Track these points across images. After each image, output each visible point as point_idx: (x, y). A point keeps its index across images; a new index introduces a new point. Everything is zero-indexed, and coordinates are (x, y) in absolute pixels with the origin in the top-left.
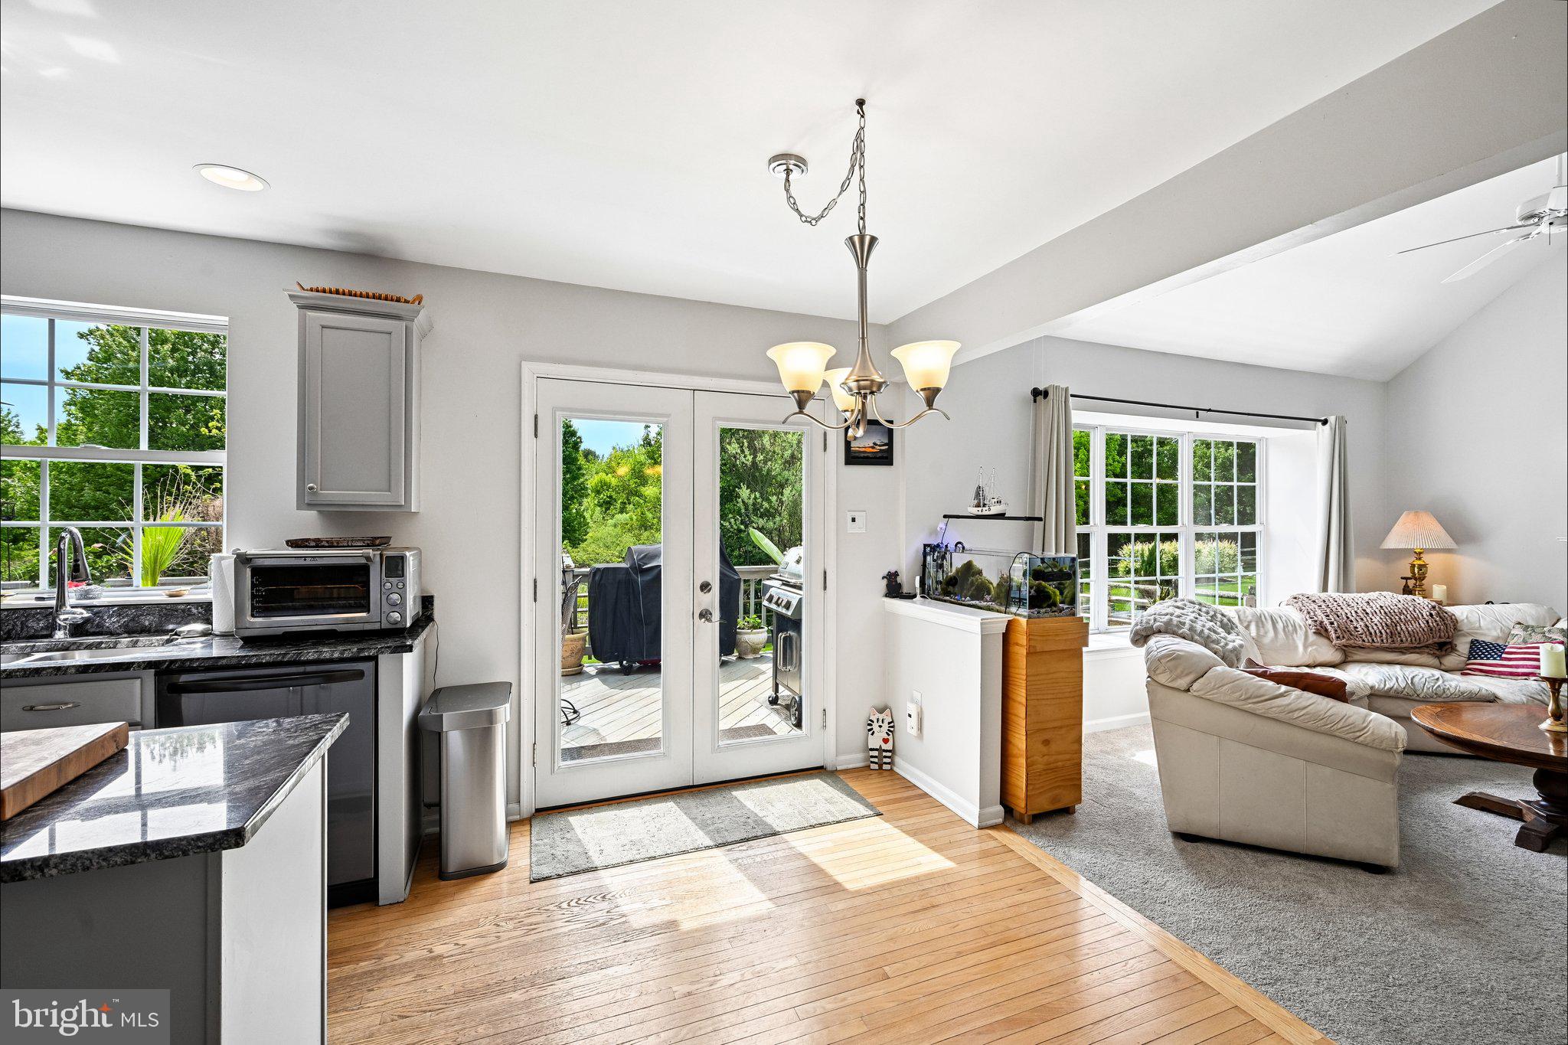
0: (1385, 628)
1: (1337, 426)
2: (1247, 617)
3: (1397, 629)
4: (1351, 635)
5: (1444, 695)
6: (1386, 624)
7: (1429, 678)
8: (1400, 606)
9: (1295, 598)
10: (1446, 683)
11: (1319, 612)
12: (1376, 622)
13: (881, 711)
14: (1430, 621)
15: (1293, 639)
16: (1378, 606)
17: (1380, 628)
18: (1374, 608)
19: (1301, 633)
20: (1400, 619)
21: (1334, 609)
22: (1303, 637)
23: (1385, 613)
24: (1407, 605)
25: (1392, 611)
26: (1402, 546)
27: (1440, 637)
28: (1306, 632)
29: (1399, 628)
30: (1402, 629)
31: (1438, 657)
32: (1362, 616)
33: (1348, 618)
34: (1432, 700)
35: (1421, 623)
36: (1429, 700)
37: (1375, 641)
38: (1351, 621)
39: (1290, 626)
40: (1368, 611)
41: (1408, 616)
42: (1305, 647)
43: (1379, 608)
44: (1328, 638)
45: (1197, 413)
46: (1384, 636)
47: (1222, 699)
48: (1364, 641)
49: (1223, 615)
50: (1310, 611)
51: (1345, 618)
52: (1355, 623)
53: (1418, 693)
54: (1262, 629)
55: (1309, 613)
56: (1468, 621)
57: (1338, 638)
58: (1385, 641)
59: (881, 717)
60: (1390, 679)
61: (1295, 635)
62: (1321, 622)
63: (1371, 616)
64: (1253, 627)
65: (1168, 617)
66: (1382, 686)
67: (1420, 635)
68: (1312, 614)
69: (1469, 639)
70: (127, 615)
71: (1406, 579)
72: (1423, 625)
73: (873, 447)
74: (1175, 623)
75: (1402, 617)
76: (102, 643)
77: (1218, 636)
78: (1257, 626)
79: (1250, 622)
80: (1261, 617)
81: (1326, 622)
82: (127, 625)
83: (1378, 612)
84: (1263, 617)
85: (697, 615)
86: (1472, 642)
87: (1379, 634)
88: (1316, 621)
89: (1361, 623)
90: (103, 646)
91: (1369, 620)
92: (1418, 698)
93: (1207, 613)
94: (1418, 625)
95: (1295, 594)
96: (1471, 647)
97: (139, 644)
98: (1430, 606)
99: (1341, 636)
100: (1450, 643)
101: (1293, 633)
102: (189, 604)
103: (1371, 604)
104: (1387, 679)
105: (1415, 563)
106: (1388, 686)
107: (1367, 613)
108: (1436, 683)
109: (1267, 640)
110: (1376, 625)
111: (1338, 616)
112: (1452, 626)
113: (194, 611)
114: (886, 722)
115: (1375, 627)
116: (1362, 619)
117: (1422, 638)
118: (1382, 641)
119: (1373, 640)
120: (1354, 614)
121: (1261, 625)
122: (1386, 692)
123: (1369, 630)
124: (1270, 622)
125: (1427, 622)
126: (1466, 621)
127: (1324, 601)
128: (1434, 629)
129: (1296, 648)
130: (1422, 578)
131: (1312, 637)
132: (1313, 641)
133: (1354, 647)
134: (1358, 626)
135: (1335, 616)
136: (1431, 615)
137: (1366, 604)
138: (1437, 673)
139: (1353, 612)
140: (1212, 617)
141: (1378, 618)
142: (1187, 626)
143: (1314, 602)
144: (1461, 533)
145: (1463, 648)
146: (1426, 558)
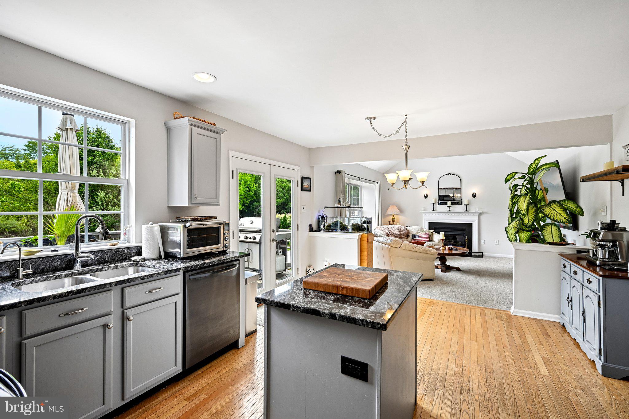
1: (380, 184)
6: (399, 232)
12: (397, 232)
13: (310, 267)
20: (401, 231)
23: (398, 229)
26: (390, 214)
27: (407, 234)
29: (401, 233)
43: (396, 228)
45: (360, 179)
47: (407, 249)
48: (396, 237)
51: (391, 231)
56: (411, 230)
58: (399, 236)
59: (310, 268)
63: (395, 230)
69: (411, 233)
70: (98, 256)
72: (404, 232)
73: (307, 186)
76: (103, 268)
81: (388, 233)
82: (98, 260)
85: (271, 241)
86: (412, 235)
89: (394, 232)
90: (103, 269)
97: (118, 267)
98: (403, 227)
100: (409, 235)
102: (124, 248)
103: (394, 228)
105: (393, 218)
112: (408, 231)
113: (126, 251)
114: (312, 270)
117: (405, 235)
128: (406, 232)
130: (394, 221)
136: (405, 229)
144: (401, 211)
145: (411, 236)
146: (395, 216)
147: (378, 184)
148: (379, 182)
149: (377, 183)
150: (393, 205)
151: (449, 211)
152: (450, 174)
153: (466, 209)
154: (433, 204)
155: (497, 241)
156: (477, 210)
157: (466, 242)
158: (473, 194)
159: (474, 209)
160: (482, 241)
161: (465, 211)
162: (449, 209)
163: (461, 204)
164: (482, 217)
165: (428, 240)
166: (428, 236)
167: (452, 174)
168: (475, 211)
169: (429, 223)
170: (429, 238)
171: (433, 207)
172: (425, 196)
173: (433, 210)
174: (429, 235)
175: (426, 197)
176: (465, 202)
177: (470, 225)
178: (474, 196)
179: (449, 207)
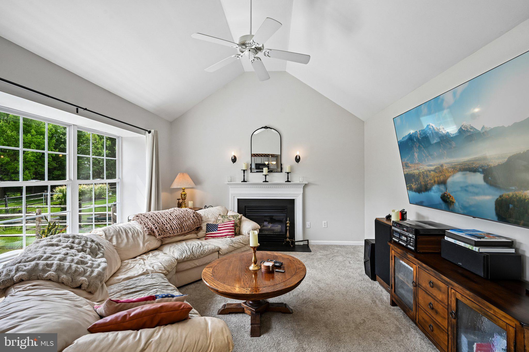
0: (178, 226)
1: (155, 135)
2: (110, 233)
3: (183, 225)
4: (165, 232)
5: (204, 254)
6: (179, 224)
7: (198, 246)
8: (183, 214)
9: (137, 216)
10: (204, 248)
11: (150, 223)
12: (175, 223)
14: (194, 219)
15: (137, 240)
16: (175, 215)
17: (177, 226)
18: (173, 217)
19: (141, 236)
20: (183, 220)
21: (156, 220)
22: (142, 238)
23: (178, 218)
24: (185, 213)
25: (180, 217)
26: (179, 187)
27: (197, 225)
28: (144, 235)
29: (183, 224)
30: (184, 225)
31: (196, 233)
32: (169, 222)
33: (163, 223)
34: (200, 257)
35: (191, 220)
36: (199, 258)
37: (175, 232)
38: (164, 225)
39: (135, 234)
40: (171, 219)
41: (186, 218)
42: (144, 243)
43: (175, 216)
44: (155, 236)
45: (77, 109)
46: (178, 230)
48: (170, 234)
49: (93, 241)
50: (145, 223)
51: (162, 224)
52: (166, 225)
53: (195, 256)
54: (119, 239)
55: (145, 224)
56: (205, 216)
57: (159, 235)
58: (179, 232)
60: (184, 252)
61: (138, 238)
62: (151, 228)
63: (172, 220)
64: (114, 239)
65: (33, 263)
66: (181, 257)
67: (191, 226)
68: (146, 224)
69: (206, 224)
71: (179, 199)
72: (192, 221)
74: (41, 267)
75: (184, 219)
77: (84, 266)
78: (117, 238)
79: (112, 236)
80: (119, 231)
81: (153, 228)
83: (175, 218)
84: (120, 231)
86: (207, 225)
87: (176, 229)
88: (148, 228)
89: (169, 225)
91: (172, 223)
92: (195, 258)
93: (79, 243)
94: (190, 222)
95: (137, 214)
96: (207, 227)
98: (193, 212)
99: (161, 234)
100: (201, 227)
101: (137, 237)
103: (172, 215)
104: (183, 253)
105: (182, 193)
106: (183, 256)
107: (171, 220)
108: (200, 249)
109: (123, 245)
110: (175, 225)
111: (158, 223)
112: (199, 218)
115: (174, 226)
116: (169, 223)
117: (192, 227)
118: (178, 232)
119: (174, 232)
120: (165, 221)
121: (119, 237)
122: (183, 260)
123: (172, 228)
124: (124, 234)
125: (193, 219)
126: (204, 216)
127: (152, 216)
128: (195, 222)
129: (139, 245)
130: (185, 199)
131: (147, 237)
132: (147, 239)
133: (166, 237)
134: (168, 227)
135: (157, 223)
136: (194, 216)
137: (170, 215)
138: (199, 242)
139: (165, 220)
140: (83, 246)
141: (175, 221)
142: (54, 267)
143: (147, 217)
144: (197, 181)
145: (204, 228)
146: (186, 191)
147: (151, 134)
148: (153, 131)
149: (150, 132)
150: (183, 173)
151: (266, 181)
152: (266, 127)
153: (288, 178)
154: (244, 171)
155: (325, 223)
156: (301, 180)
157: (288, 226)
158: (297, 156)
159: (296, 179)
160: (308, 223)
161: (286, 182)
162: (266, 179)
163: (281, 172)
164: (308, 190)
165: (233, 235)
166: (233, 226)
167: (270, 128)
168: (298, 182)
169: (238, 200)
170: (235, 229)
171: (244, 176)
172: (233, 158)
173: (244, 181)
174: (234, 224)
175: (234, 160)
176: (286, 168)
177: (292, 202)
178: (298, 160)
179: (266, 176)
